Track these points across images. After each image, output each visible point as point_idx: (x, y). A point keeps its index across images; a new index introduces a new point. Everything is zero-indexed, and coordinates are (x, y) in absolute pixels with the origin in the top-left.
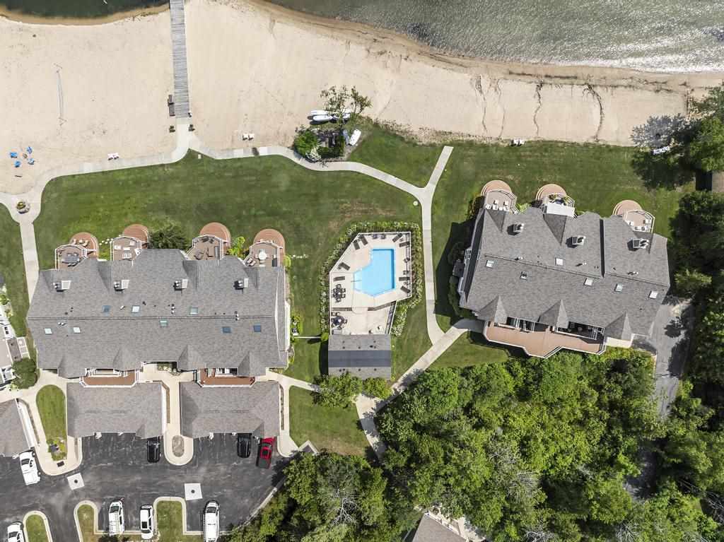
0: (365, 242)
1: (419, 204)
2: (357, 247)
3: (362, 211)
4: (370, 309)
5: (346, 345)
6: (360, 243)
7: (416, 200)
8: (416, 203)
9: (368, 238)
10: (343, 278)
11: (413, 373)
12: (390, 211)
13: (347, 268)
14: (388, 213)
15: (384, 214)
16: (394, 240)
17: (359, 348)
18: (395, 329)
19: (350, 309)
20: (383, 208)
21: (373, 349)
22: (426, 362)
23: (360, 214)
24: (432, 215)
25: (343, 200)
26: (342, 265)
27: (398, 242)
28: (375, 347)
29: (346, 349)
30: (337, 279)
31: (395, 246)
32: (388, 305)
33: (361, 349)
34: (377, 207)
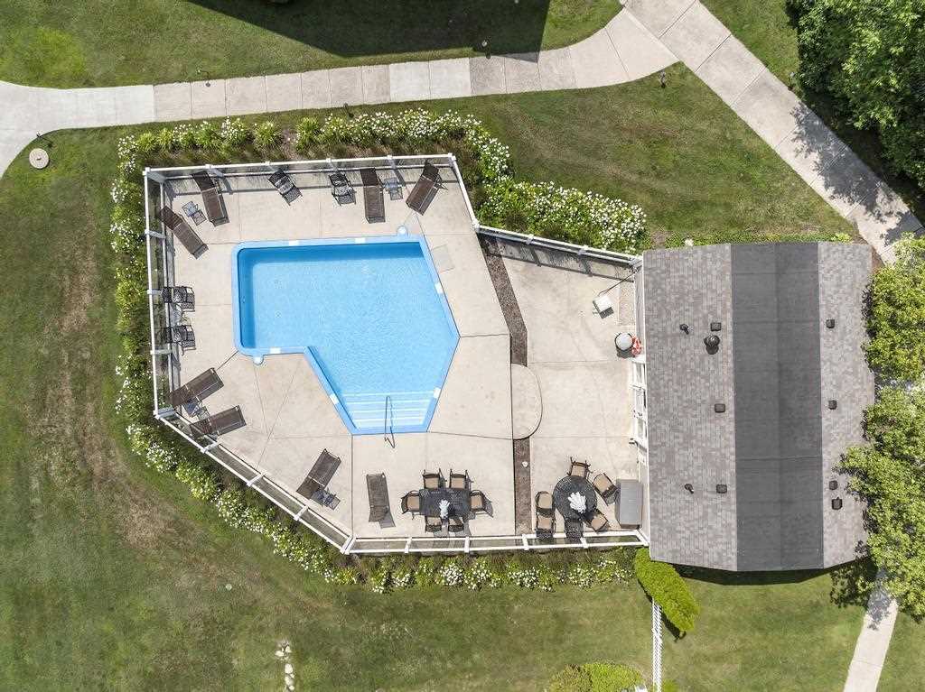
0: (210, 382)
1: (44, 141)
2: (233, 419)
3: (79, 395)
4: (518, 353)
5: (705, 479)
6: (214, 404)
7: (24, 155)
8: (39, 158)
9: (191, 367)
10: (377, 486)
11: (815, 156)
12: (75, 272)
13: (327, 464)
14: (84, 279)
15: (86, 299)
16: (197, 247)
17: (720, 409)
18: (609, 233)
19: (521, 449)
20: (61, 304)
21: (727, 340)
22: (757, 90)
23: (90, 407)
24: (89, 83)
25: (35, 485)
26: (314, 487)
27: (204, 230)
28: (716, 327)
29: (729, 477)
30: (380, 512)
31: (223, 244)
32: (498, 273)
33: (729, 399)
34: (56, 332)
